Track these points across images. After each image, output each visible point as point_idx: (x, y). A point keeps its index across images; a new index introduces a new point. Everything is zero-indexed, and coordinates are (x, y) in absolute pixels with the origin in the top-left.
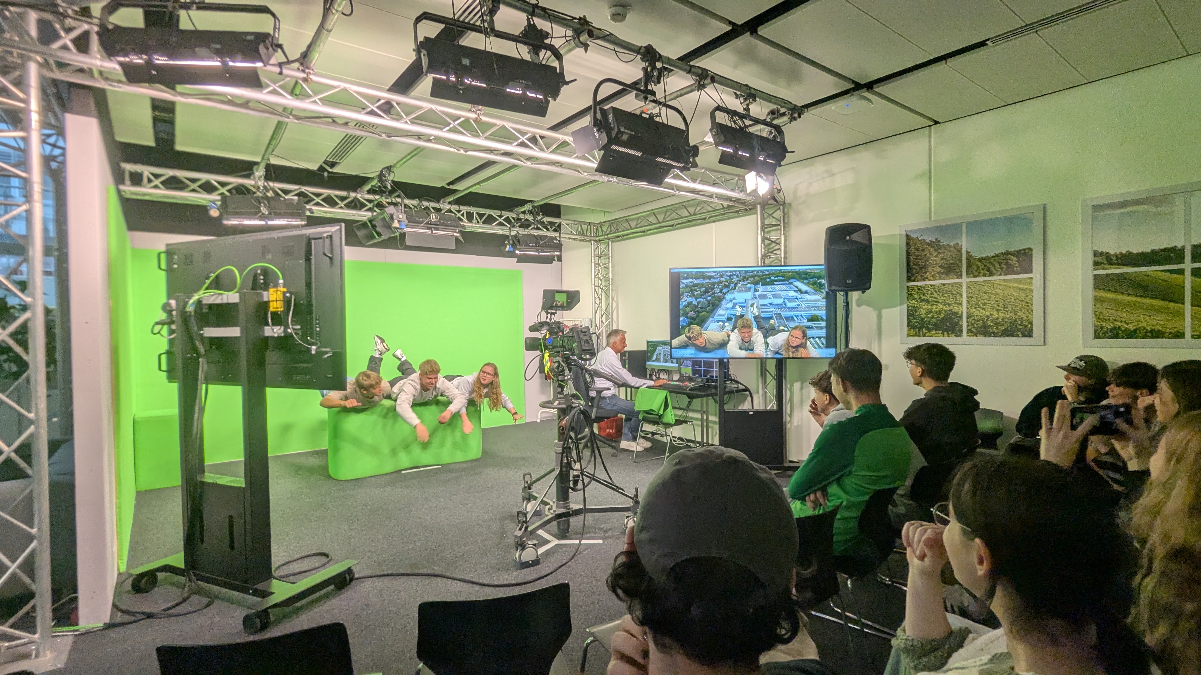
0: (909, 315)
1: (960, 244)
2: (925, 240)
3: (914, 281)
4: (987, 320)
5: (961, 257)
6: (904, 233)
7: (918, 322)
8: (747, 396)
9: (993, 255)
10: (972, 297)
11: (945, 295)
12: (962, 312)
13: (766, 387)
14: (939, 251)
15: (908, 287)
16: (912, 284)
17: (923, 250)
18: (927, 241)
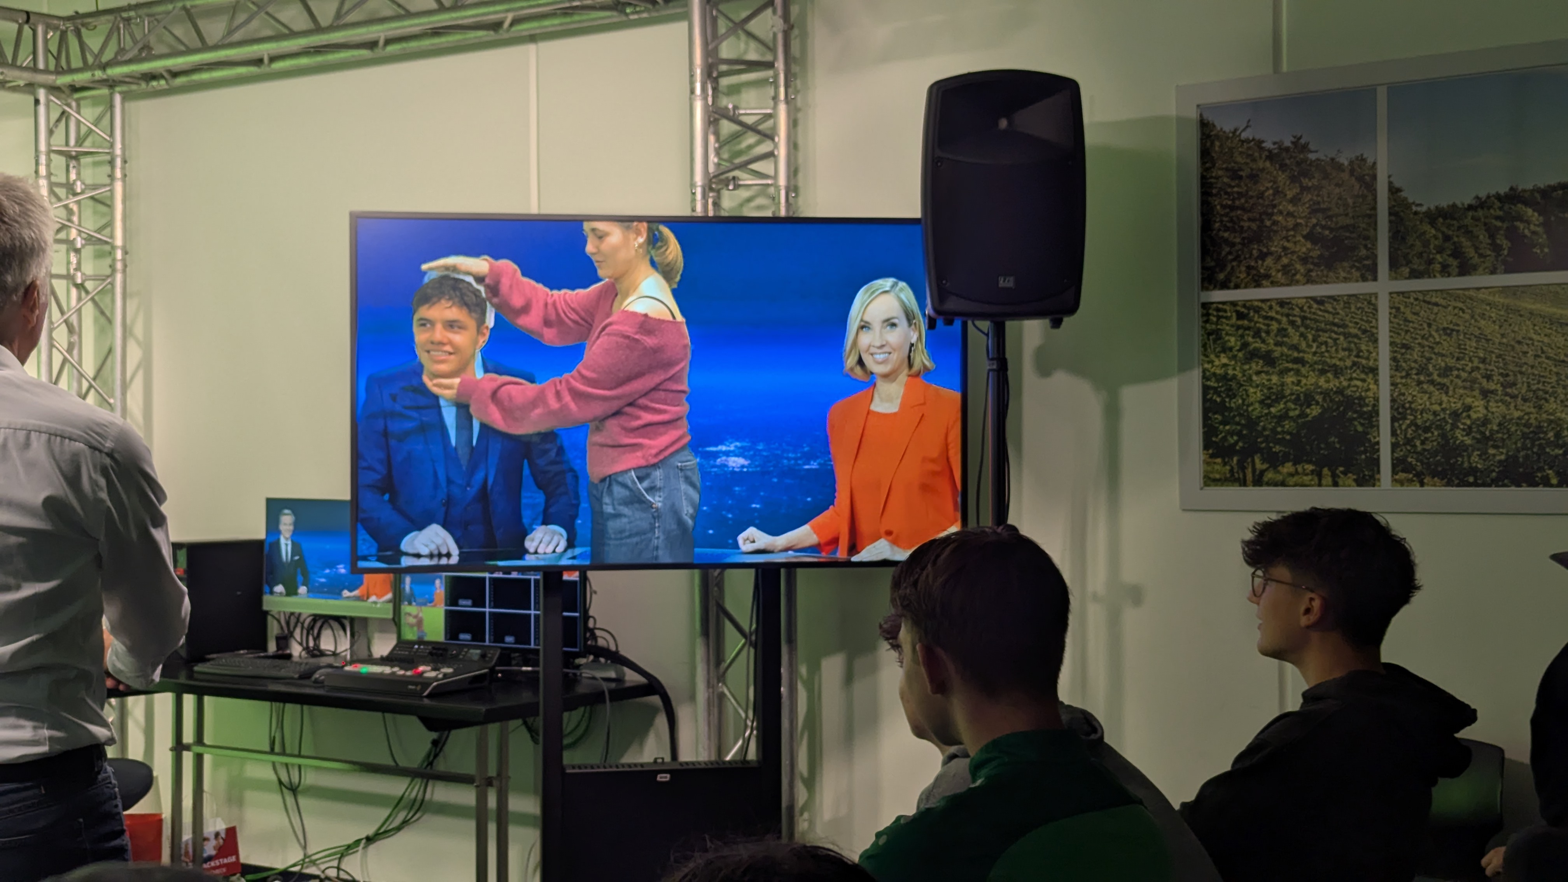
0: (1209, 408)
1: (1370, 161)
2: (1260, 142)
3: (1224, 286)
4: (1454, 426)
5: (1374, 208)
6: (1193, 114)
7: (1239, 434)
8: (653, 712)
9: (1468, 200)
10: (1405, 346)
11: (1324, 337)
12: (1377, 400)
13: (721, 678)
14: (1306, 182)
15: (1205, 306)
16: (1218, 296)
17: (1254, 177)
18: (1268, 145)
